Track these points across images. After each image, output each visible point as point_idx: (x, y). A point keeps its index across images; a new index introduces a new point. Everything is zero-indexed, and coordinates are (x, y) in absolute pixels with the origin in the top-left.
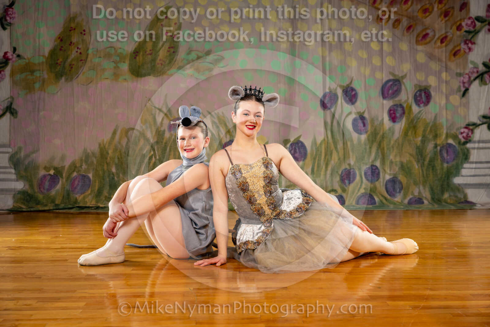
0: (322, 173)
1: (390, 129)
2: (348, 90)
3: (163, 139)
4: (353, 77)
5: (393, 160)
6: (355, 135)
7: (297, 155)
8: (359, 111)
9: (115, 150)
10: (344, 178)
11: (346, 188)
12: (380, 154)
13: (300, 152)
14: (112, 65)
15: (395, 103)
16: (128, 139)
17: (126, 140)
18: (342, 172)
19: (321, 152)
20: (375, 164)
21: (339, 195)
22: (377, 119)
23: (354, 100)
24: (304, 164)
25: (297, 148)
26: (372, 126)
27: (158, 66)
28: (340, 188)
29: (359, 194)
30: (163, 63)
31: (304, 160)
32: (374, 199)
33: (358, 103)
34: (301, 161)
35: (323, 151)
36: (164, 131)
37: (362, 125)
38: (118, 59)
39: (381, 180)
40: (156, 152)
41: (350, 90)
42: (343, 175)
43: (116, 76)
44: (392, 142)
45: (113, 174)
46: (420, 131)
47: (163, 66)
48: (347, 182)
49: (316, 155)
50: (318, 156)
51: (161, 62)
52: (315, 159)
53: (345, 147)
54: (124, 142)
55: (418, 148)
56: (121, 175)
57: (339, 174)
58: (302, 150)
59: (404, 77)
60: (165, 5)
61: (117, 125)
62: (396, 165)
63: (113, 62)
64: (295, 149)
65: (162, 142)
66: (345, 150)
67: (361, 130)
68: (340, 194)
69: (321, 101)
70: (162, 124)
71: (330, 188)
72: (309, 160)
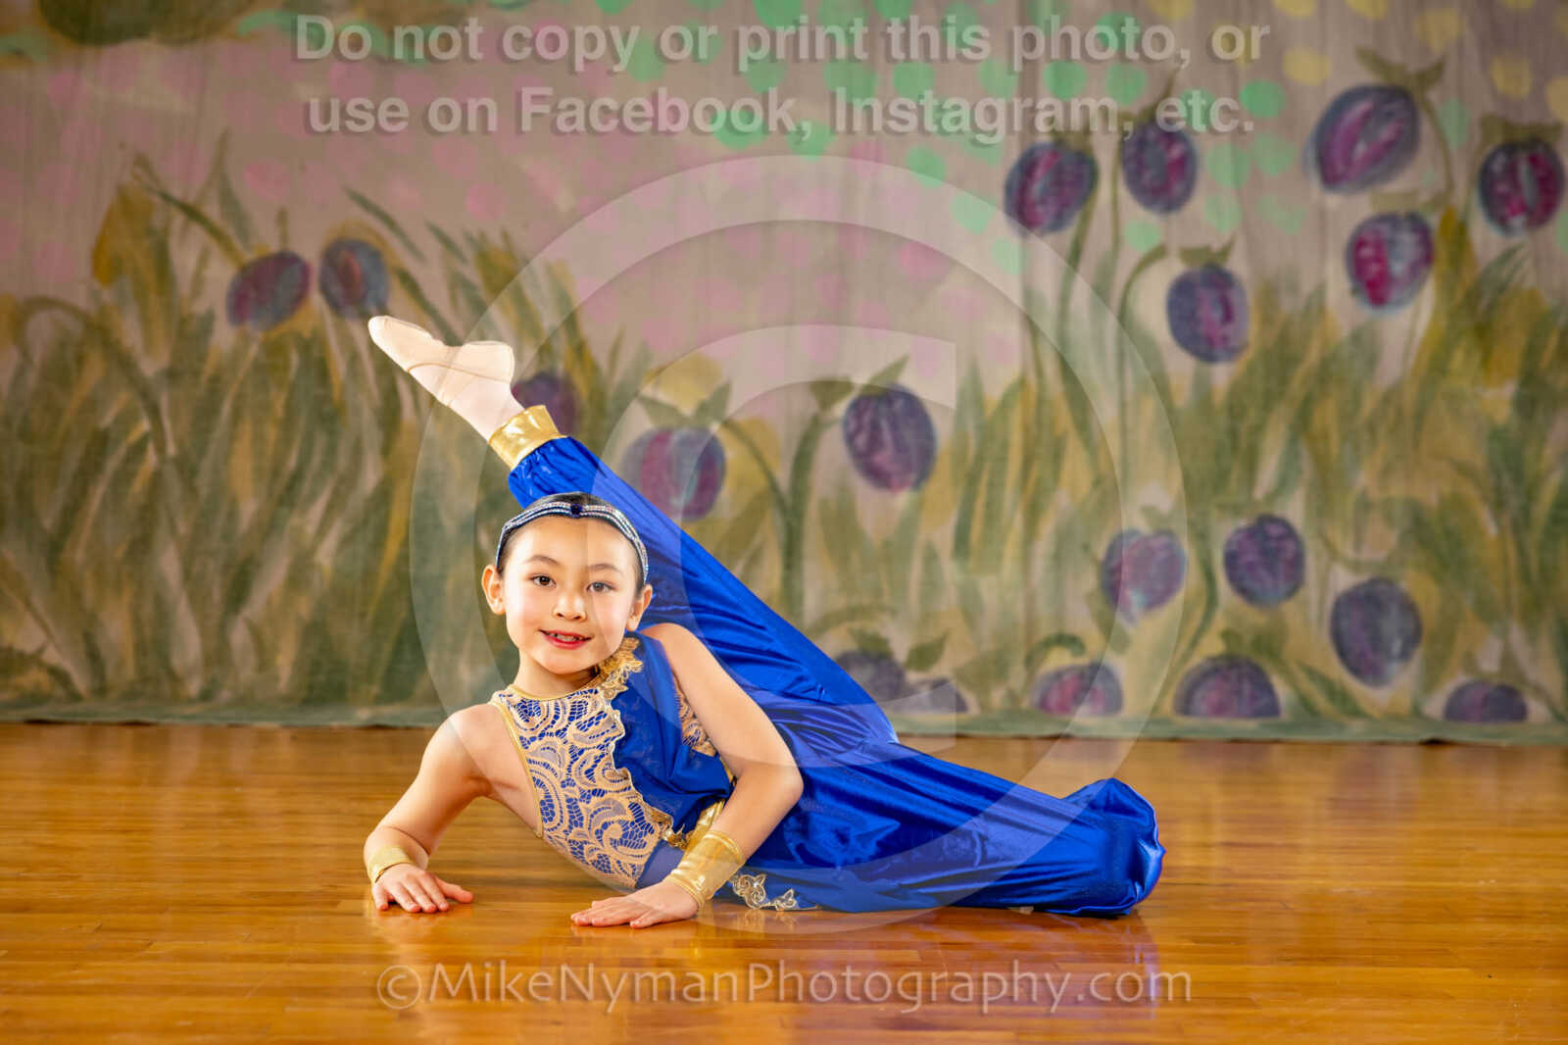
0: (1011, 550)
1: (1356, 337)
2: (1152, 135)
3: (202, 358)
5: (1375, 495)
6: (1181, 365)
7: (884, 458)
8: (1197, 241)
12: (1306, 465)
13: (900, 447)
15: (1388, 207)
16: (26, 355)
17: (14, 356)
18: (1110, 549)
19: (1005, 446)
20: (1278, 512)
21: (1090, 666)
22: (1294, 288)
23: (1177, 188)
24: (919, 506)
26: (1267, 320)
29: (1194, 661)
31: (917, 485)
32: (1268, 689)
33: (1200, 205)
34: (902, 485)
35: (1016, 440)
36: (209, 319)
37: (1217, 314)
39: (1311, 590)
40: (167, 424)
41: (1157, 139)
44: (1369, 405)
46: (1511, 352)
49: (980, 458)
50: (987, 466)
52: (972, 479)
55: (1496, 434)
57: (1094, 559)
58: (909, 436)
59: (1433, 74)
62: (1389, 518)
64: (875, 427)
65: (196, 374)
67: (1210, 341)
68: (1096, 658)
69: (1008, 188)
70: (198, 282)
71: (1046, 630)
72: (942, 486)
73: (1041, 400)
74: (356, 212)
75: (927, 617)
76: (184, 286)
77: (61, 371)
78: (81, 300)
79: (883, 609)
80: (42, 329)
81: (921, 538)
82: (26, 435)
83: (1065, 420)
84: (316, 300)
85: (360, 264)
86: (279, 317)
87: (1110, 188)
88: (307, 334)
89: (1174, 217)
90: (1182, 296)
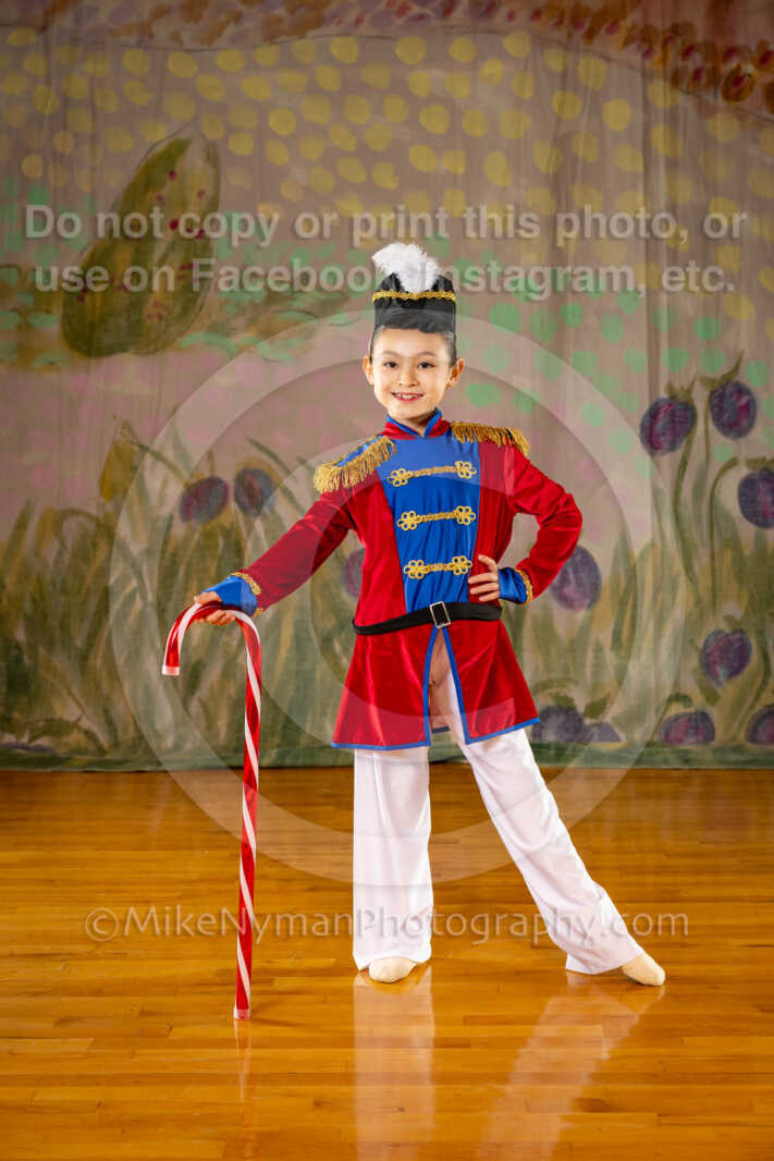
0: (645, 643)
2: (728, 392)
3: (166, 542)
4: (742, 352)
6: (747, 530)
7: (569, 590)
8: (758, 454)
9: (24, 576)
10: (711, 659)
11: (719, 690)
13: (579, 584)
14: (13, 320)
16: (62, 543)
17: (56, 545)
18: (706, 642)
19: (643, 583)
21: (696, 713)
23: (745, 423)
24: (591, 619)
25: (570, 571)
27: (149, 322)
28: (702, 688)
29: (758, 708)
30: (165, 313)
31: (589, 606)
33: (758, 433)
34: (581, 606)
35: (650, 579)
37: (769, 499)
38: (29, 300)
40: (147, 583)
41: (732, 395)
42: (708, 651)
43: (24, 353)
45: (18, 647)
47: (163, 323)
48: (721, 671)
49: (627, 591)
50: (632, 594)
51: (160, 310)
52: (622, 603)
53: (717, 566)
54: (51, 550)
56: (42, 651)
57: (697, 648)
60: (169, 137)
61: (28, 503)
63: (14, 310)
65: (164, 551)
66: (717, 574)
67: (765, 515)
68: (700, 708)
69: (642, 426)
70: (162, 498)
71: (668, 692)
72: (605, 605)
73: (663, 553)
74: (255, 452)
75: (596, 686)
76: (154, 500)
77: (84, 553)
78: (93, 511)
79: (570, 680)
80: (71, 527)
81: (593, 638)
82: (64, 591)
83: (679, 566)
84: (233, 505)
85: (258, 484)
86: (212, 517)
87: (703, 424)
88: (228, 526)
89: (742, 440)
90: (747, 489)
